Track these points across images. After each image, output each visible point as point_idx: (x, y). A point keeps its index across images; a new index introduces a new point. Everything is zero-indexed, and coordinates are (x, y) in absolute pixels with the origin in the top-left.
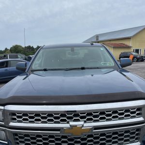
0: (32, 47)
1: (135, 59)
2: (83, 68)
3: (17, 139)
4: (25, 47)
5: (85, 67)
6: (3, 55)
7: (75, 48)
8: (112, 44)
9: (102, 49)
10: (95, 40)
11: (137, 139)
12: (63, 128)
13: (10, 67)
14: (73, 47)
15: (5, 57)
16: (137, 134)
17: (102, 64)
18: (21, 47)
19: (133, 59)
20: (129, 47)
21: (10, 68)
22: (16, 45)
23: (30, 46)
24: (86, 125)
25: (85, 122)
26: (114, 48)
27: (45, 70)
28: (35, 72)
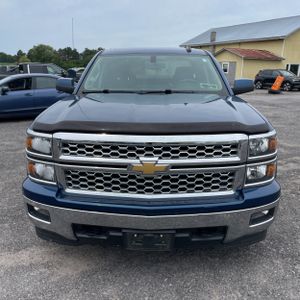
0: (75, 50)
1: (288, 85)
2: (168, 92)
3: (69, 179)
4: (60, 50)
5: (173, 89)
6: (16, 66)
7: (158, 57)
8: (243, 52)
9: (204, 60)
10: (207, 41)
11: (229, 187)
12: (130, 164)
13: (35, 88)
14: (154, 55)
15: (22, 68)
16: (230, 181)
17: (201, 86)
18: (51, 49)
19: (282, 86)
20: (278, 60)
21: (36, 91)
22: (41, 46)
23: (69, 49)
24: (160, 161)
25: (160, 158)
26: (245, 59)
27: (106, 92)
28: (88, 95)
